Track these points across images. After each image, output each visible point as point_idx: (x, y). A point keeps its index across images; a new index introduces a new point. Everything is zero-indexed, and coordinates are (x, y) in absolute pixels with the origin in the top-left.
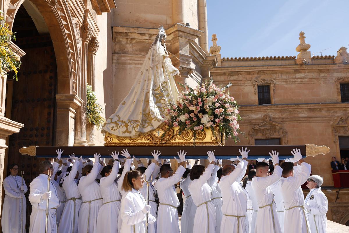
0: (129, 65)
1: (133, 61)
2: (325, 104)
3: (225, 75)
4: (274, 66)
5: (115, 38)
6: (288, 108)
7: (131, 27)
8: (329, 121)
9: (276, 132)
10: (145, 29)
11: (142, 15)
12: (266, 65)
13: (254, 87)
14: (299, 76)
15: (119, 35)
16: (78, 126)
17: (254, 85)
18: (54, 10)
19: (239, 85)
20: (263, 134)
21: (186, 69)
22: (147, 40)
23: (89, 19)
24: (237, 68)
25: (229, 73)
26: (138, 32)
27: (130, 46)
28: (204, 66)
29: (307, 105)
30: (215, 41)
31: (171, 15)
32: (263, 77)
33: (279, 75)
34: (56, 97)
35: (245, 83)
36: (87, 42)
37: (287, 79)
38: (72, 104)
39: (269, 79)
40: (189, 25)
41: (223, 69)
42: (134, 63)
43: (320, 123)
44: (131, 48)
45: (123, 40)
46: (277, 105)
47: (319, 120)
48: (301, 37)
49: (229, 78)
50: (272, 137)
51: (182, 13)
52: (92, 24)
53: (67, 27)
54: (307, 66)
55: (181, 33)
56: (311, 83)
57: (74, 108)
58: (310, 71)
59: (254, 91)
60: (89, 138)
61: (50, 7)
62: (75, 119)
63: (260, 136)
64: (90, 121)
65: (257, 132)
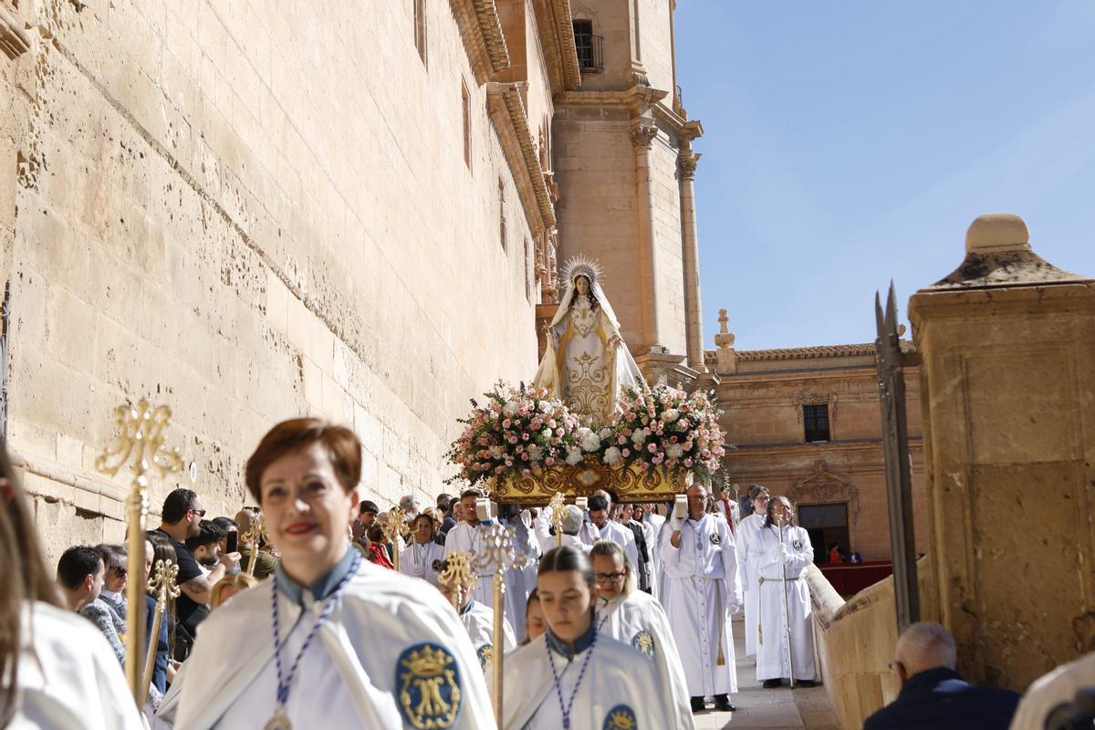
3: (744, 389)
6: (860, 448)
9: (836, 492)
12: (819, 368)
13: (796, 409)
17: (798, 405)
19: (768, 407)
20: (813, 495)
24: (765, 376)
25: (750, 384)
30: (723, 322)
32: (813, 389)
33: (843, 387)
35: (780, 403)
37: (859, 393)
39: (825, 393)
40: (667, 350)
41: (738, 377)
46: (838, 441)
49: (751, 394)
50: (829, 501)
51: (656, 329)
55: (655, 363)
59: (796, 416)
63: (807, 499)
65: (802, 491)
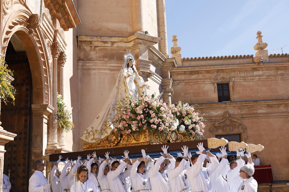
0: (93, 71)
1: (97, 67)
2: (283, 100)
3: (186, 74)
4: (232, 64)
5: (80, 46)
6: (247, 105)
7: (95, 36)
8: (287, 117)
9: (235, 128)
10: (107, 38)
11: (105, 24)
12: (225, 64)
13: (213, 85)
14: (257, 74)
15: (84, 43)
16: (51, 131)
17: (214, 83)
18: (31, 37)
19: (199, 84)
20: (224, 130)
21: (146, 73)
22: (109, 48)
23: (58, 37)
24: (197, 68)
25: (189, 72)
26: (101, 41)
27: (94, 53)
28: (164, 67)
29: (265, 102)
30: (175, 42)
31: (131, 24)
32: (222, 75)
33: (237, 74)
34: (32, 106)
35: (205, 82)
36: (56, 57)
37: (245, 77)
38: (45, 112)
39: (228, 77)
40: (148, 33)
41: (183, 68)
42: (98, 69)
43: (278, 119)
44: (94, 54)
45: (87, 48)
46: (236, 102)
47: (277, 116)
48: (258, 36)
49: (190, 77)
50: (232, 133)
51: (141, 22)
52: (60, 41)
53: (41, 48)
54: (264, 64)
55: (141, 41)
56: (269, 80)
57: (47, 115)
58: (268, 69)
59: (214, 89)
60: (59, 140)
61: (28, 35)
62: (48, 124)
63: (220, 132)
64: (60, 126)
65: (217, 128)
